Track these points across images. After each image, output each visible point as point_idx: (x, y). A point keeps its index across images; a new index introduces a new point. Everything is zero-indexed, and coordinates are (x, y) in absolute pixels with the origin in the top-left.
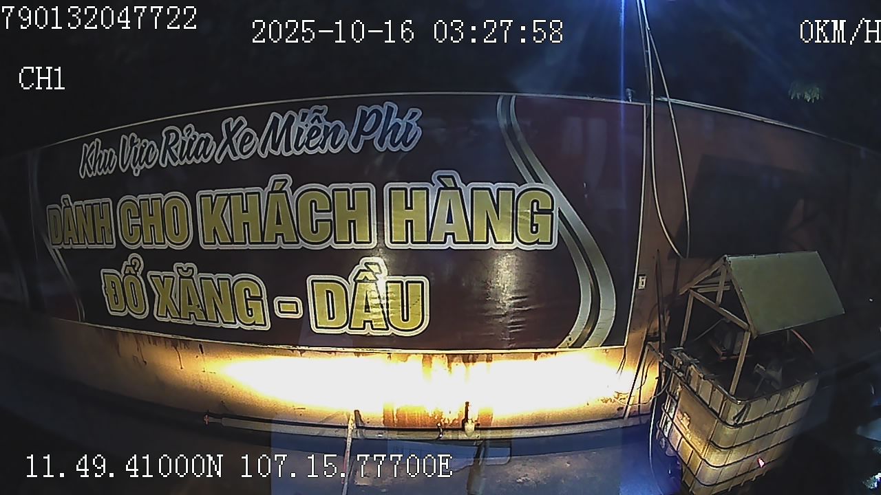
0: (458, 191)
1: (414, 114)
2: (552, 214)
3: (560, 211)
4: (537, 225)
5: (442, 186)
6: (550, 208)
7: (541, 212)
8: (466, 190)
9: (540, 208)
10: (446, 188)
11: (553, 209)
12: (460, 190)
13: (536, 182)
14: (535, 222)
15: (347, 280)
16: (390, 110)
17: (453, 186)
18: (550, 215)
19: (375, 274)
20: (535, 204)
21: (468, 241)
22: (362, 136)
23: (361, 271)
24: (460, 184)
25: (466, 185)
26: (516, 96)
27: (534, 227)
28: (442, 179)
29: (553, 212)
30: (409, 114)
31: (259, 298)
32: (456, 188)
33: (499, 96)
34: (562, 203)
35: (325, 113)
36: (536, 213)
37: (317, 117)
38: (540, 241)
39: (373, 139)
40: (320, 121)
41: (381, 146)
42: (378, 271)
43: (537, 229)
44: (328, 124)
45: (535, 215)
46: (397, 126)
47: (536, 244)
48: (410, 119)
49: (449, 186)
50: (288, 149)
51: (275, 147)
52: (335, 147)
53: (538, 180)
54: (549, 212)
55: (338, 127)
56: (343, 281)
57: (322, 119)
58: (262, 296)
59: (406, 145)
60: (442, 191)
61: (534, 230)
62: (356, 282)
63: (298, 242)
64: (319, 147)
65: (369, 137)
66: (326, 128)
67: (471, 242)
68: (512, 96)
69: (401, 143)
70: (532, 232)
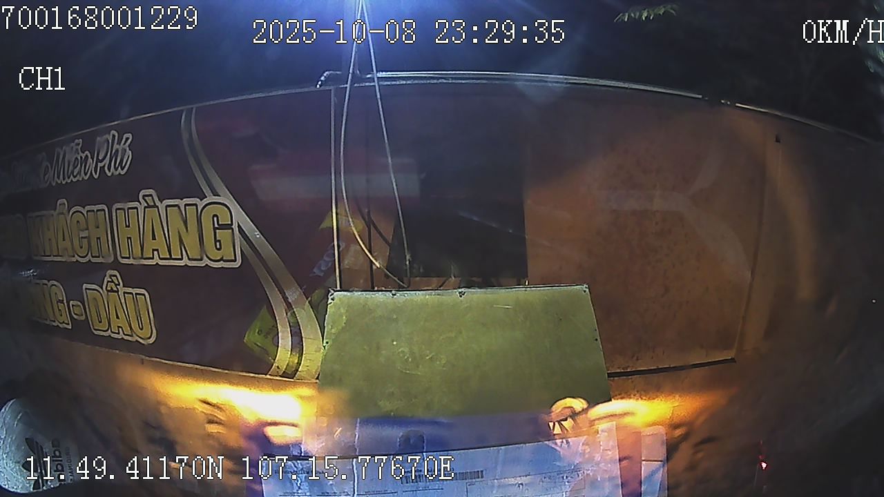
0: (156, 209)
1: (127, 139)
2: (233, 229)
3: (239, 226)
4: (219, 241)
5: (146, 205)
6: (230, 223)
7: (222, 227)
8: (162, 206)
9: (220, 223)
10: (149, 206)
11: (232, 224)
12: (157, 207)
13: (214, 195)
14: (218, 239)
15: (102, 288)
16: (114, 136)
17: (153, 204)
18: (230, 231)
19: (116, 285)
20: (215, 219)
21: (168, 257)
22: (100, 165)
23: (108, 282)
24: (158, 203)
25: (161, 202)
26: (197, 108)
27: (218, 244)
28: (146, 198)
29: (233, 227)
30: (124, 140)
31: (62, 302)
32: (155, 206)
33: (182, 111)
34: (240, 217)
35: (80, 145)
36: (217, 228)
37: (77, 149)
38: (224, 258)
39: (104, 166)
40: (78, 154)
41: (109, 171)
42: (117, 283)
43: (220, 245)
44: (81, 154)
45: (217, 231)
46: (117, 151)
47: (222, 262)
48: (124, 144)
49: (150, 204)
50: (64, 179)
51: (58, 178)
52: (86, 174)
53: (216, 194)
54: (229, 226)
55: (87, 156)
56: (100, 290)
57: (79, 150)
58: (63, 300)
59: (122, 169)
60: (146, 209)
61: (218, 247)
62: (108, 291)
63: (74, 256)
64: (78, 176)
65: (102, 164)
66: (81, 157)
67: (171, 258)
68: (192, 108)
69: (119, 168)
70: (218, 249)
